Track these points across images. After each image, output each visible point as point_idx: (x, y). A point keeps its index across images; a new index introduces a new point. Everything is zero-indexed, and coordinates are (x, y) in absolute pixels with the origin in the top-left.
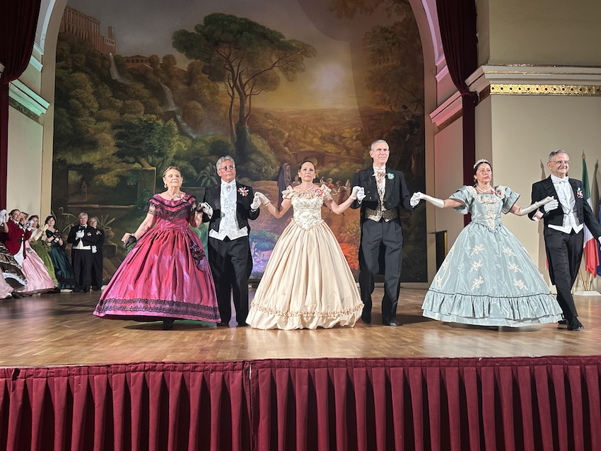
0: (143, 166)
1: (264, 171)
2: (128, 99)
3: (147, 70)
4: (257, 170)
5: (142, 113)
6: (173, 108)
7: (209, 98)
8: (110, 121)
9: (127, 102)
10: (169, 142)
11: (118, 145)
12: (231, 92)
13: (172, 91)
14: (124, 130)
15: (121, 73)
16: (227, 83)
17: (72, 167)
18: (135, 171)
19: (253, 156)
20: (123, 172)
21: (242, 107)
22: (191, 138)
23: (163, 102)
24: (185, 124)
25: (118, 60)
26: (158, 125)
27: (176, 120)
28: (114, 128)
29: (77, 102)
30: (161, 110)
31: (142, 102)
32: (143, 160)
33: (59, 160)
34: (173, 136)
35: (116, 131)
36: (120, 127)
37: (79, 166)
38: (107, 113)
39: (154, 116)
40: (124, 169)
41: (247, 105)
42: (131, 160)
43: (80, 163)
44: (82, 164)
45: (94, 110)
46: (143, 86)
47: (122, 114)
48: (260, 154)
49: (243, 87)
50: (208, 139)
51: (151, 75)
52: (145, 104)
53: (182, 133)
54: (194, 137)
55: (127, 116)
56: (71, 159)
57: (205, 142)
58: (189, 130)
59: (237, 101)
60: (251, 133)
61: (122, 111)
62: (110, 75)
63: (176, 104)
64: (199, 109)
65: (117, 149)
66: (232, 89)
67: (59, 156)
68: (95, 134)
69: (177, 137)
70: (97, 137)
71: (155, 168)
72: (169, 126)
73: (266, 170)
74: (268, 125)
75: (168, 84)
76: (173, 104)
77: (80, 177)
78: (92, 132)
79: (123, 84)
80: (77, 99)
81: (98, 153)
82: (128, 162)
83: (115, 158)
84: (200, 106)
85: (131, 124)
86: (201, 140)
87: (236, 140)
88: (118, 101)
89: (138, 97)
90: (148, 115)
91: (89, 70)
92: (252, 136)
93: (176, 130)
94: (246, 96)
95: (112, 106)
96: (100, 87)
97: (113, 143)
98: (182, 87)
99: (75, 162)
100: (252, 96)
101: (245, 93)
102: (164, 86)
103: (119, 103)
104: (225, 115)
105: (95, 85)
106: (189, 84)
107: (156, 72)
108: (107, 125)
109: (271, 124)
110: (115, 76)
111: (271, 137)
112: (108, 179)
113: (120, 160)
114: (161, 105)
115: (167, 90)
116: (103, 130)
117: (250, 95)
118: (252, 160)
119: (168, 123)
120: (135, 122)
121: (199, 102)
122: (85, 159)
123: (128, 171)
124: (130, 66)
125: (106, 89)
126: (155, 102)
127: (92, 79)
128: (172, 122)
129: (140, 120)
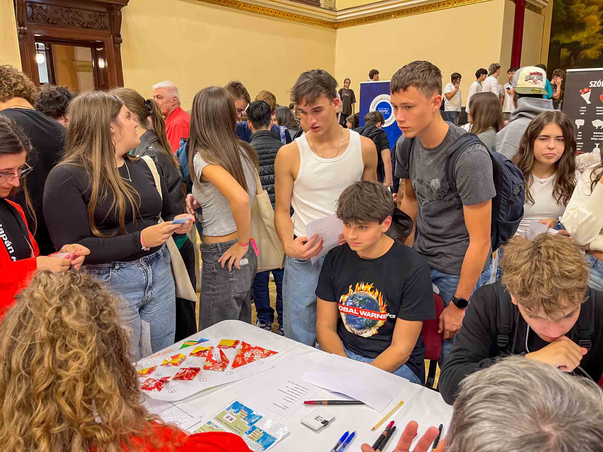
8: (597, 4)
17: (564, 45)
28: (601, 10)
33: (555, 41)
37: (569, 44)
43: (570, 42)
44: (572, 43)
56: (564, 39)
65: (601, 28)
67: (555, 38)
68: (584, 17)
70: (585, 19)
77: (570, 53)
78: (582, 16)
81: (586, 32)
83: (599, 35)
97: (598, 23)
99: (567, 41)
108: (595, 8)
112: (591, 53)
116: (589, 14)
122: (574, 38)
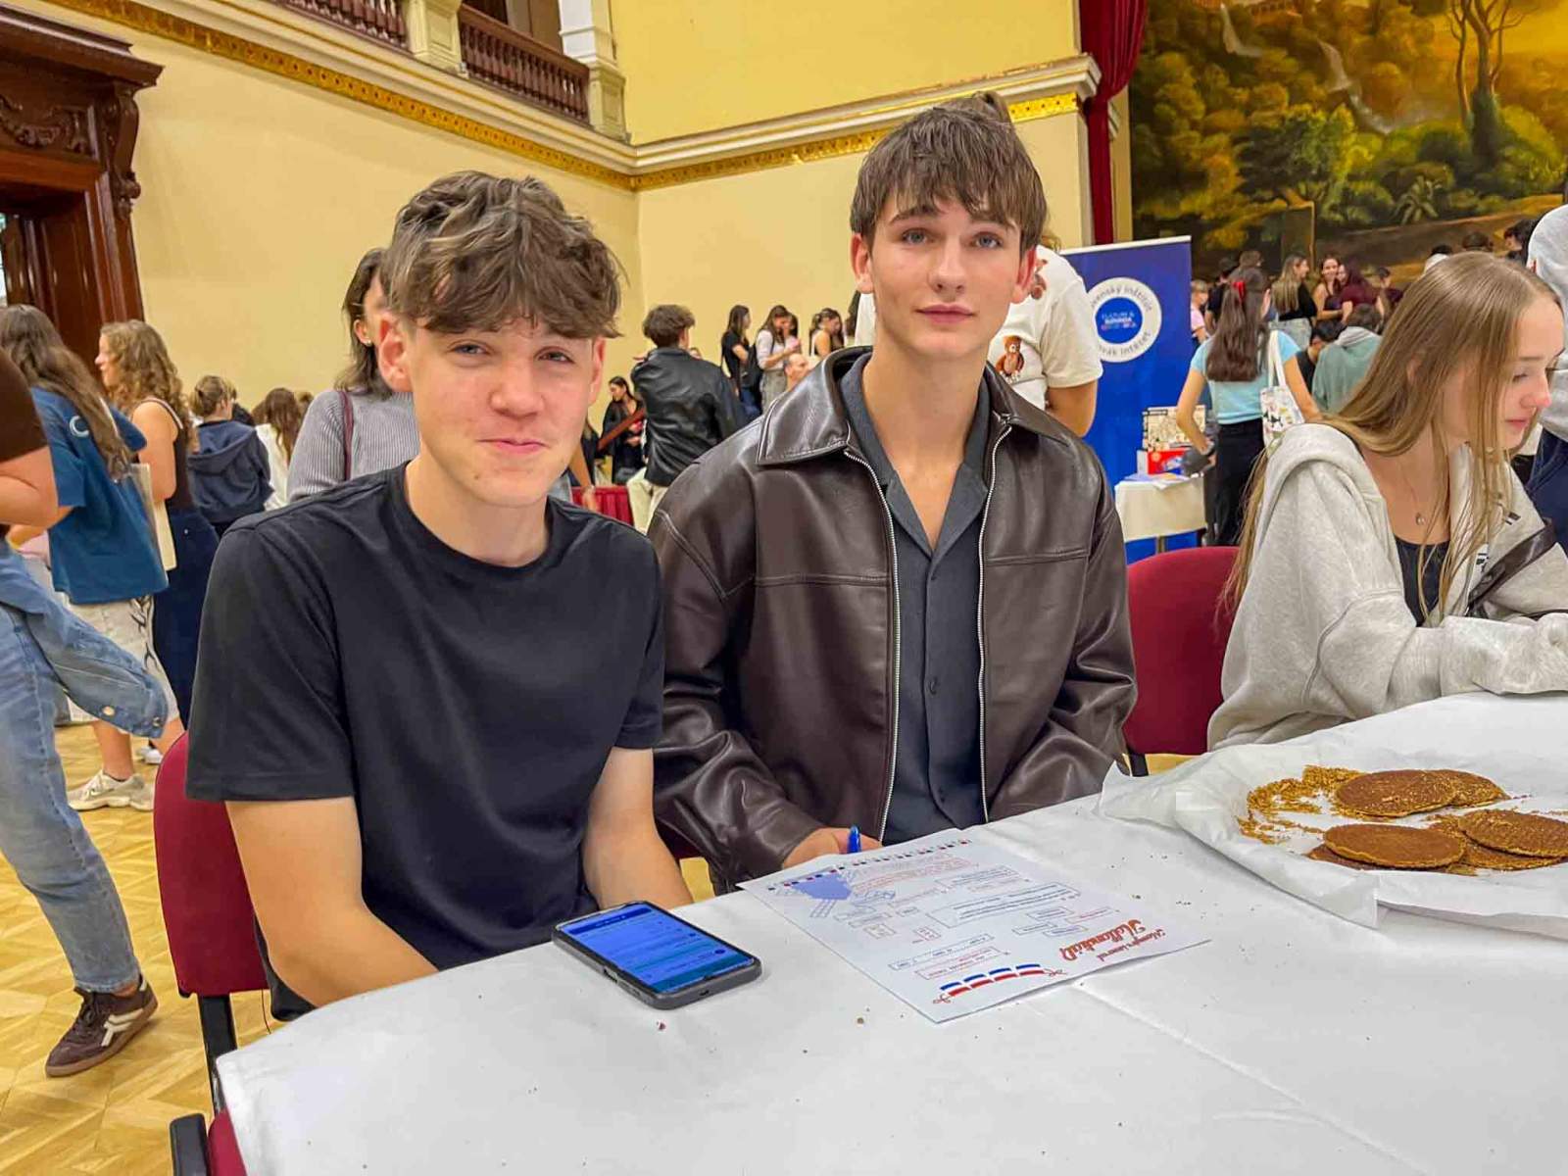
0: (1289, 203)
1: (1532, 177)
2: (1257, 85)
3: (1291, 21)
4: (1517, 177)
5: (1286, 104)
6: (1343, 83)
7: (1413, 51)
8: (1225, 130)
9: (1257, 90)
10: (1338, 150)
11: (1242, 173)
12: (1459, 32)
13: (1341, 50)
14: (1251, 144)
15: (1242, 38)
16: (1451, 15)
18: (1276, 215)
19: (1509, 151)
20: (1254, 219)
21: (1482, 60)
22: (1379, 134)
23: (1324, 75)
24: (1367, 111)
25: (1236, 14)
26: (1316, 121)
27: (1350, 106)
28: (1235, 142)
29: (1167, 108)
30: (1319, 92)
31: (1284, 85)
32: (1290, 193)
33: (1143, 215)
34: (1345, 137)
35: (1238, 148)
36: (1245, 139)
38: (1222, 118)
39: (1307, 107)
40: (1255, 215)
41: (1493, 51)
42: (1268, 194)
43: (1177, 215)
44: (1182, 216)
45: (1199, 117)
46: (1284, 53)
47: (1248, 114)
48: (1522, 144)
49: (1484, 15)
50: (1416, 131)
51: (1300, 30)
52: (1289, 86)
53: (1363, 127)
54: (1387, 131)
55: (1257, 117)
56: (1162, 210)
57: (1408, 138)
58: (1376, 121)
59: (1473, 47)
60: (1503, 106)
61: (1248, 109)
62: (1223, 46)
63: (1351, 74)
64: (1393, 77)
65: (1240, 181)
66: (1462, 24)
68: (1202, 160)
69: (1353, 138)
70: (1205, 164)
71: (1311, 204)
72: (1338, 119)
73: (1537, 176)
74: (1540, 83)
75: (1333, 42)
76: (1343, 76)
78: (1195, 156)
79: (1248, 58)
80: (1168, 102)
81: (1210, 192)
82: (1261, 201)
83: (1239, 197)
84: (1395, 70)
85: (1264, 129)
86: (1400, 136)
87: (1472, 124)
88: (1239, 91)
89: (1278, 77)
90: (1296, 108)
91: (1185, 46)
92: (1507, 111)
93: (1351, 124)
94: (1491, 33)
95: (1230, 103)
96: (1207, 72)
97: (1234, 171)
98: (1358, 40)
99: (1170, 214)
100: (1505, 31)
101: (1488, 29)
102: (1324, 45)
103: (1242, 95)
104: (1448, 78)
105: (1199, 71)
106: (1373, 32)
107: (1309, 22)
108: (1221, 139)
109: (1546, 82)
110: (1234, 45)
111: (1546, 107)
112: (1227, 236)
113: (1248, 198)
114: (1320, 82)
115: (1331, 51)
116: (1214, 151)
117: (1500, 30)
118: (1507, 159)
119: (1335, 114)
120: (1273, 124)
121: (1394, 62)
122: (1185, 207)
123: (1263, 216)
124: (1259, 20)
125: (1217, 73)
126: (1308, 78)
127: (1191, 62)
128: (1342, 110)
129: (1283, 119)
